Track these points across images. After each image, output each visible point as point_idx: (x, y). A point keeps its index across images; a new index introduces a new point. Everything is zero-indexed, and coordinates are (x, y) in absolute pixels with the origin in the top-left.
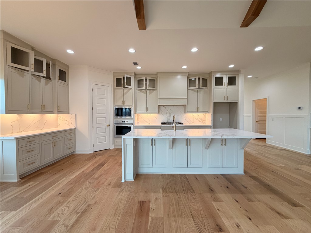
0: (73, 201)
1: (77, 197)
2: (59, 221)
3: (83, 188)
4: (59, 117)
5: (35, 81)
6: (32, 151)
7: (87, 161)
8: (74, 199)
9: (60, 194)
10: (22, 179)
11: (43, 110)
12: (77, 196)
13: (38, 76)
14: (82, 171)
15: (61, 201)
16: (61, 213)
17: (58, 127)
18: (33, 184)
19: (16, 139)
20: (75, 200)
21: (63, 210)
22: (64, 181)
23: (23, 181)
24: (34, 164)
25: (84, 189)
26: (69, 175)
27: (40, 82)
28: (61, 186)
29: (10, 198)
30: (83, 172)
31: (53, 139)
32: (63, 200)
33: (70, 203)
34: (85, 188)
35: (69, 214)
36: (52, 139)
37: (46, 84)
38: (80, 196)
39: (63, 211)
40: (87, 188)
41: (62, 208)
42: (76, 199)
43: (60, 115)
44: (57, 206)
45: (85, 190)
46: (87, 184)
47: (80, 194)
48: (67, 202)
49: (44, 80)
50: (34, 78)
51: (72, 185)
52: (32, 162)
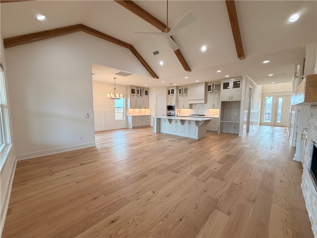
5: (137, 97)
10: (133, 128)
11: (140, 107)
19: (132, 116)
37: (141, 98)
43: (146, 109)
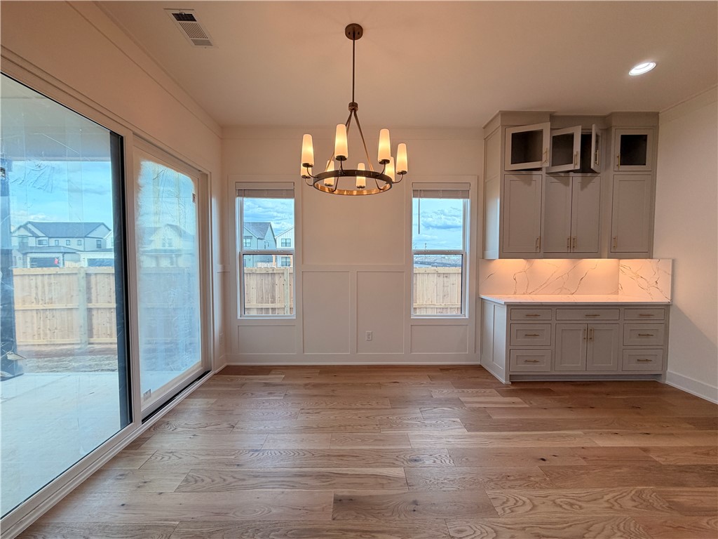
0: (554, 502)
1: (572, 505)
2: (496, 514)
3: (606, 498)
4: (621, 268)
5: (557, 185)
6: (535, 335)
7: (688, 426)
8: (558, 501)
9: (543, 460)
10: (513, 383)
12: (572, 501)
13: (563, 174)
14: (642, 445)
15: (532, 479)
16: (511, 502)
17: (617, 293)
18: (519, 403)
19: (507, 305)
20: (561, 506)
21: (520, 503)
22: (575, 436)
23: (512, 388)
24: (537, 365)
25: (608, 501)
26: (596, 433)
27: (568, 185)
28: (558, 444)
29: (478, 405)
30: (645, 450)
31: (588, 322)
32: (537, 479)
33: (544, 500)
34: (612, 501)
35: (522, 523)
36: (585, 322)
37: (583, 186)
38: (580, 507)
39: (518, 504)
40: (617, 507)
41: (523, 494)
42: (565, 506)
43: (624, 262)
44: (517, 480)
45: (606, 505)
46: (629, 497)
47: (584, 505)
48: (543, 493)
49: (577, 179)
50: (555, 180)
51: (583, 463)
52: (533, 359)
